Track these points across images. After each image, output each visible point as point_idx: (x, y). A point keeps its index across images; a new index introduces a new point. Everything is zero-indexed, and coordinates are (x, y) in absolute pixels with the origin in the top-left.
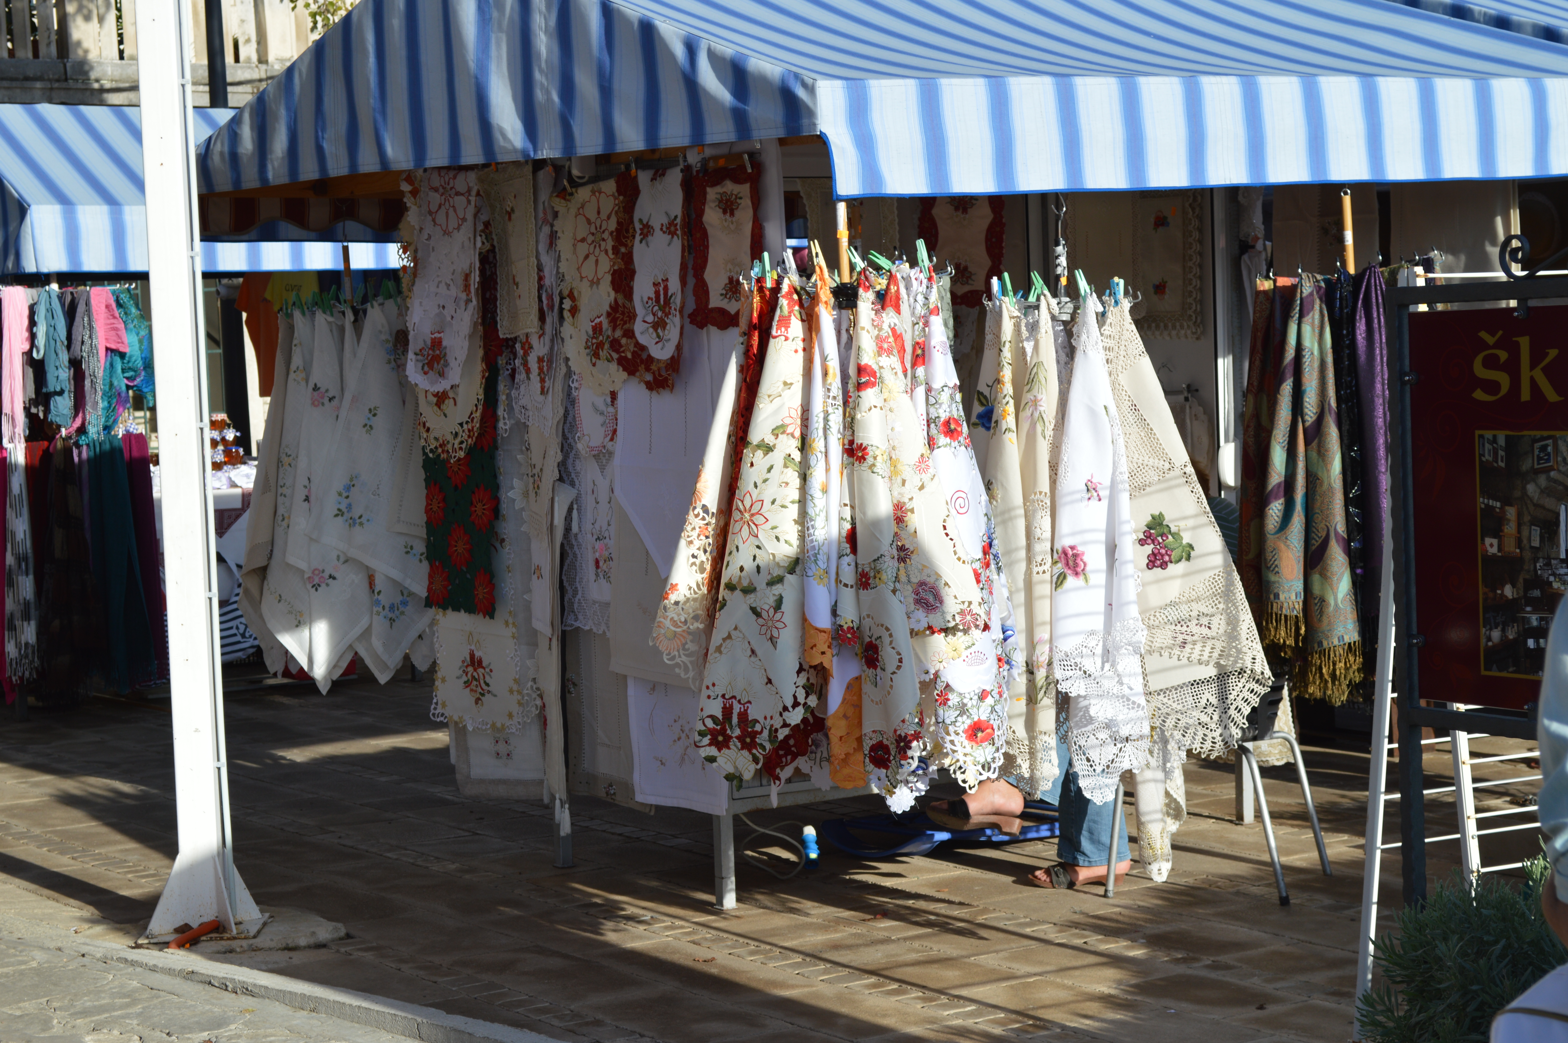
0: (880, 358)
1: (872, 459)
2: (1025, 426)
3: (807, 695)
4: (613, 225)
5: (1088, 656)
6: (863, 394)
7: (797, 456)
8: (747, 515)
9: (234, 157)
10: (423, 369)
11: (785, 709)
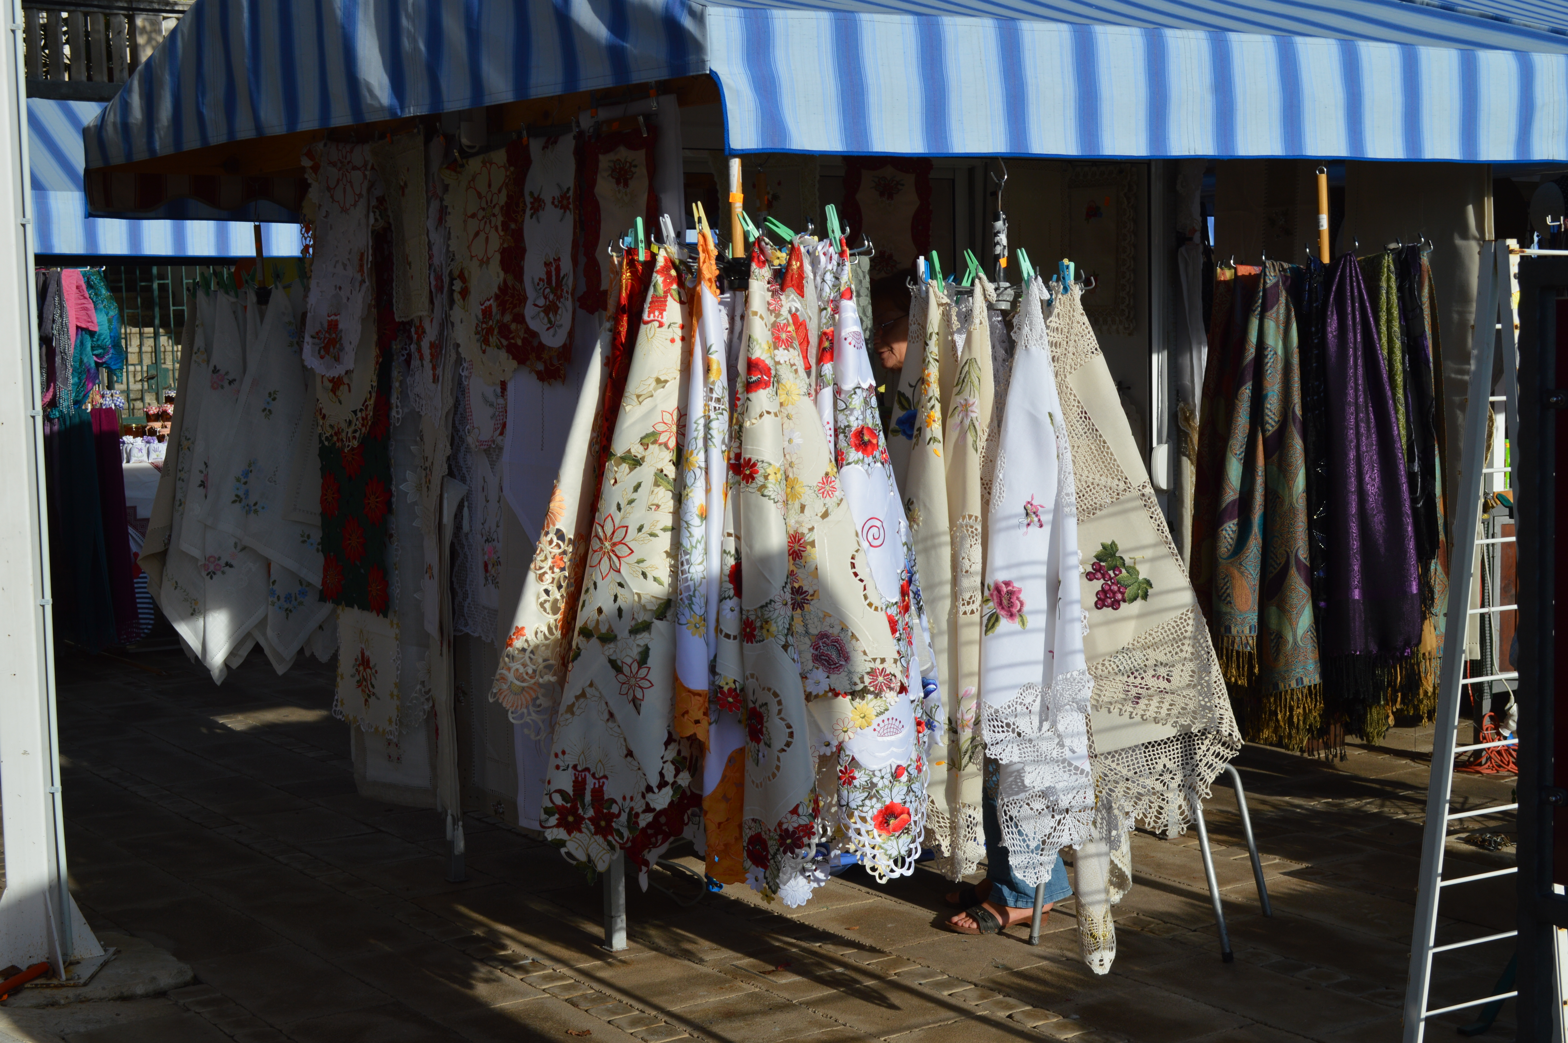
0: (776, 352)
1: (762, 479)
2: (953, 435)
3: (677, 772)
4: (503, 199)
5: (1023, 714)
6: (752, 396)
7: (671, 471)
8: (607, 544)
9: (125, 127)
10: (319, 353)
11: (649, 789)
